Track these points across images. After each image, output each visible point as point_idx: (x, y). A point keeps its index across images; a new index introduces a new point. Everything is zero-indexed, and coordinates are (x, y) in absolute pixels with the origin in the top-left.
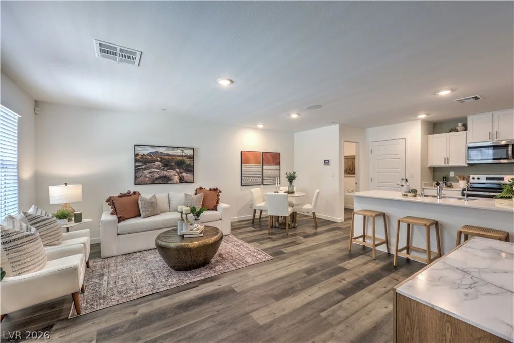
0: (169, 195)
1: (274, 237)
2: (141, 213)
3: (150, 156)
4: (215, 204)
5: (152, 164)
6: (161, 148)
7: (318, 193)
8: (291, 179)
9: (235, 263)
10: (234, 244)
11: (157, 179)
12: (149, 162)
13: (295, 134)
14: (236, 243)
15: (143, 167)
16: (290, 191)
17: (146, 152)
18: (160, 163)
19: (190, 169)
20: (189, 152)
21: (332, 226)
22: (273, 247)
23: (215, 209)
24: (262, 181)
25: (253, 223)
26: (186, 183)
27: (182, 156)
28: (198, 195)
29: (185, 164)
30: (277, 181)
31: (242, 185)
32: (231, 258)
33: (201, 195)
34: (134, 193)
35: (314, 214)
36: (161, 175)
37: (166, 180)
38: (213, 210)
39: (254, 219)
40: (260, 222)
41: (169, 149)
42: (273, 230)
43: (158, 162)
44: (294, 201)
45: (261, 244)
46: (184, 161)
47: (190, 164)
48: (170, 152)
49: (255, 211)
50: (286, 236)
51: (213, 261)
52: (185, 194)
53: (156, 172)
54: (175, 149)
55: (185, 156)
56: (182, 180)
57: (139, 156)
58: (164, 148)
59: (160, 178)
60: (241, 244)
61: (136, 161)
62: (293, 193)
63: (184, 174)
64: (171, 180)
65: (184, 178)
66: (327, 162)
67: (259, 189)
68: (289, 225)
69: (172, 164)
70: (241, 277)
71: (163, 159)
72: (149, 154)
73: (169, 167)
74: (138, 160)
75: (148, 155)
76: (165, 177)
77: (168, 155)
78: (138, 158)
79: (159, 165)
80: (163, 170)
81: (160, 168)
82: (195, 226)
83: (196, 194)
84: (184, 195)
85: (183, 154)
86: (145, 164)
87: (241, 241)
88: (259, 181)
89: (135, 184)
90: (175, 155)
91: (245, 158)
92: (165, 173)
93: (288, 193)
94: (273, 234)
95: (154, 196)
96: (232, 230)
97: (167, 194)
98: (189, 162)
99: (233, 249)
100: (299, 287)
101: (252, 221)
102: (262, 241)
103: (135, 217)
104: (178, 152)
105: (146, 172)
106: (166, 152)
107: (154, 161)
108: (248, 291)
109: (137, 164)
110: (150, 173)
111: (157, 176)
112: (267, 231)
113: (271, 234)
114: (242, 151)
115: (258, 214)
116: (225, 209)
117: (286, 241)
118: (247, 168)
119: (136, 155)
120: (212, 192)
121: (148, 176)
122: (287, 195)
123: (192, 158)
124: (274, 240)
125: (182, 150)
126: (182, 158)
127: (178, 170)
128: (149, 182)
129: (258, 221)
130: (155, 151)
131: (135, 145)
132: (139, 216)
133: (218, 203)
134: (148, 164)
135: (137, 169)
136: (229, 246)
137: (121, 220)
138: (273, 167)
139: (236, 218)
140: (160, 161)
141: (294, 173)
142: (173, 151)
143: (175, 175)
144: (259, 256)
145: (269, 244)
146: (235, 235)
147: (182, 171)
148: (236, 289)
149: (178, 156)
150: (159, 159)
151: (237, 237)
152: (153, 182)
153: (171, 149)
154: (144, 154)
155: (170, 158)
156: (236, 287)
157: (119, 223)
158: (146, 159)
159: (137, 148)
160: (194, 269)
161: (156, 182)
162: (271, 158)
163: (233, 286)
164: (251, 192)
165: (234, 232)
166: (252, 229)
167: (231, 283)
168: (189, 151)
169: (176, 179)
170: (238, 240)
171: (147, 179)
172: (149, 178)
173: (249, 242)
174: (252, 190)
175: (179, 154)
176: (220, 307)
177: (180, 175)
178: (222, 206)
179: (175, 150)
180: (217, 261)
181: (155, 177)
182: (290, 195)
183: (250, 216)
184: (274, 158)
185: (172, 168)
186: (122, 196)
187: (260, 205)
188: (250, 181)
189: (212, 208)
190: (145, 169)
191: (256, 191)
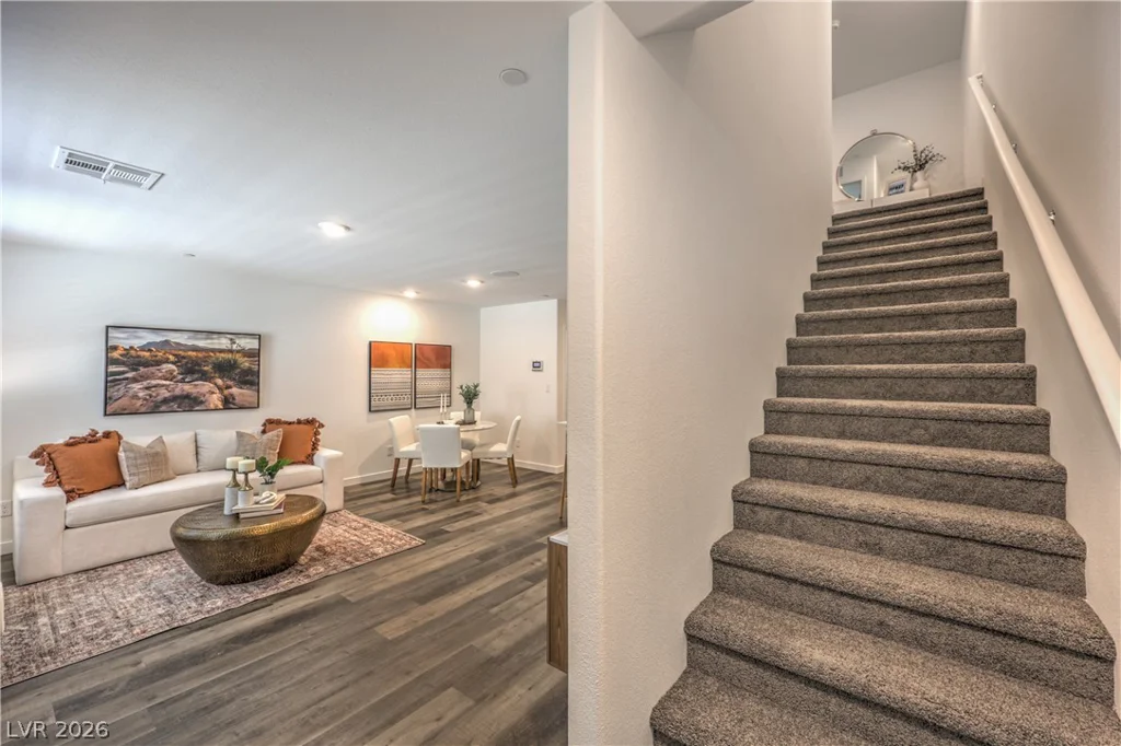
0: (196, 435)
1: (433, 506)
2: (127, 477)
3: (150, 350)
4: (310, 451)
5: (152, 369)
6: (178, 335)
7: (519, 422)
8: (470, 396)
9: (348, 559)
10: (350, 527)
11: (165, 401)
12: (146, 364)
13: (483, 310)
14: (354, 524)
15: (130, 375)
16: (468, 419)
17: (137, 343)
18: (174, 367)
19: (250, 379)
20: (251, 344)
21: (544, 481)
22: (428, 525)
23: (309, 460)
24: (415, 401)
25: (393, 485)
26: (240, 408)
27: (231, 351)
28: (269, 434)
29: (238, 368)
30: (443, 401)
31: (370, 411)
32: (343, 551)
33: (276, 434)
34: (107, 435)
35: (511, 460)
36: (177, 392)
37: (190, 403)
38: (304, 463)
39: (395, 478)
40: (407, 482)
41: (200, 336)
42: (433, 496)
43: (170, 365)
44: (476, 439)
45: (404, 521)
46: (235, 361)
47: (250, 369)
48: (201, 344)
49: (398, 460)
50: (457, 503)
51: (303, 560)
52: (237, 433)
53: (163, 386)
54: (215, 336)
55: (238, 352)
56: (228, 403)
57: (120, 352)
58: (186, 335)
59: (174, 398)
60: (365, 526)
61: (109, 361)
62: (474, 423)
63: (235, 390)
64: (202, 402)
65: (234, 399)
66: (537, 366)
67: (407, 416)
68: (462, 483)
69: (205, 368)
70: (359, 579)
71: (184, 357)
72: (147, 348)
73: (196, 376)
74: (118, 359)
75: (142, 349)
76: (187, 396)
77: (196, 349)
78: (115, 355)
79: (171, 372)
80: (183, 381)
81: (175, 377)
82: (264, 495)
83: (264, 432)
84: (235, 434)
85: (234, 347)
86: (136, 370)
87: (366, 521)
88: (407, 401)
89: (105, 415)
90: (213, 350)
91: (378, 356)
92: (187, 388)
93: (463, 423)
94: (432, 501)
95: (160, 440)
96: (345, 501)
97: (191, 434)
98: (247, 364)
99: (347, 535)
100: (464, 580)
101: (389, 483)
102: (408, 517)
103: (109, 488)
104: (224, 343)
105: (136, 386)
106: (190, 343)
107: (158, 363)
108: (372, 598)
109: (112, 369)
110: (147, 388)
111: (167, 394)
112: (419, 499)
113: (427, 504)
114: (370, 343)
115: (403, 468)
116: (331, 461)
117: (453, 512)
118: (380, 375)
119: (110, 349)
120: (301, 426)
121: (141, 394)
122: (459, 429)
123: (254, 355)
124: (433, 512)
125: (231, 340)
126: (230, 356)
127: (219, 382)
128: (143, 410)
129: (403, 480)
130: (164, 339)
131: (108, 327)
132: (121, 484)
133: (315, 447)
134: (142, 369)
135: (111, 381)
136: (339, 531)
137: (71, 495)
138: (438, 372)
139: (355, 478)
140: (173, 363)
141: (476, 386)
142: (209, 341)
143: (213, 393)
144: (398, 542)
145: (420, 521)
146: (354, 510)
147: (230, 383)
148: (348, 598)
149: (221, 351)
150: (172, 358)
151: (357, 514)
152: (155, 408)
153: (204, 335)
154: (132, 348)
155: (200, 355)
156: (350, 595)
157: (68, 501)
158: (139, 357)
159: (113, 333)
160: (262, 577)
161: (163, 408)
162: (433, 358)
163: (344, 595)
164: (390, 424)
165: (351, 504)
166: (390, 496)
167: (339, 591)
168: (248, 340)
169: (215, 399)
170: (358, 519)
171: (140, 402)
172: (145, 399)
173: (381, 520)
174: (392, 420)
175: (224, 347)
176: (316, 628)
177: (226, 392)
178: (325, 453)
179: (212, 339)
180: (313, 559)
181: (160, 398)
182: (463, 428)
183: (387, 472)
184: (441, 357)
185: (205, 377)
186: (73, 443)
187: (408, 448)
188: (388, 402)
189: (303, 459)
190: (135, 380)
191: (400, 421)
